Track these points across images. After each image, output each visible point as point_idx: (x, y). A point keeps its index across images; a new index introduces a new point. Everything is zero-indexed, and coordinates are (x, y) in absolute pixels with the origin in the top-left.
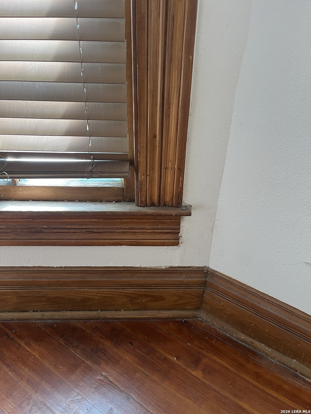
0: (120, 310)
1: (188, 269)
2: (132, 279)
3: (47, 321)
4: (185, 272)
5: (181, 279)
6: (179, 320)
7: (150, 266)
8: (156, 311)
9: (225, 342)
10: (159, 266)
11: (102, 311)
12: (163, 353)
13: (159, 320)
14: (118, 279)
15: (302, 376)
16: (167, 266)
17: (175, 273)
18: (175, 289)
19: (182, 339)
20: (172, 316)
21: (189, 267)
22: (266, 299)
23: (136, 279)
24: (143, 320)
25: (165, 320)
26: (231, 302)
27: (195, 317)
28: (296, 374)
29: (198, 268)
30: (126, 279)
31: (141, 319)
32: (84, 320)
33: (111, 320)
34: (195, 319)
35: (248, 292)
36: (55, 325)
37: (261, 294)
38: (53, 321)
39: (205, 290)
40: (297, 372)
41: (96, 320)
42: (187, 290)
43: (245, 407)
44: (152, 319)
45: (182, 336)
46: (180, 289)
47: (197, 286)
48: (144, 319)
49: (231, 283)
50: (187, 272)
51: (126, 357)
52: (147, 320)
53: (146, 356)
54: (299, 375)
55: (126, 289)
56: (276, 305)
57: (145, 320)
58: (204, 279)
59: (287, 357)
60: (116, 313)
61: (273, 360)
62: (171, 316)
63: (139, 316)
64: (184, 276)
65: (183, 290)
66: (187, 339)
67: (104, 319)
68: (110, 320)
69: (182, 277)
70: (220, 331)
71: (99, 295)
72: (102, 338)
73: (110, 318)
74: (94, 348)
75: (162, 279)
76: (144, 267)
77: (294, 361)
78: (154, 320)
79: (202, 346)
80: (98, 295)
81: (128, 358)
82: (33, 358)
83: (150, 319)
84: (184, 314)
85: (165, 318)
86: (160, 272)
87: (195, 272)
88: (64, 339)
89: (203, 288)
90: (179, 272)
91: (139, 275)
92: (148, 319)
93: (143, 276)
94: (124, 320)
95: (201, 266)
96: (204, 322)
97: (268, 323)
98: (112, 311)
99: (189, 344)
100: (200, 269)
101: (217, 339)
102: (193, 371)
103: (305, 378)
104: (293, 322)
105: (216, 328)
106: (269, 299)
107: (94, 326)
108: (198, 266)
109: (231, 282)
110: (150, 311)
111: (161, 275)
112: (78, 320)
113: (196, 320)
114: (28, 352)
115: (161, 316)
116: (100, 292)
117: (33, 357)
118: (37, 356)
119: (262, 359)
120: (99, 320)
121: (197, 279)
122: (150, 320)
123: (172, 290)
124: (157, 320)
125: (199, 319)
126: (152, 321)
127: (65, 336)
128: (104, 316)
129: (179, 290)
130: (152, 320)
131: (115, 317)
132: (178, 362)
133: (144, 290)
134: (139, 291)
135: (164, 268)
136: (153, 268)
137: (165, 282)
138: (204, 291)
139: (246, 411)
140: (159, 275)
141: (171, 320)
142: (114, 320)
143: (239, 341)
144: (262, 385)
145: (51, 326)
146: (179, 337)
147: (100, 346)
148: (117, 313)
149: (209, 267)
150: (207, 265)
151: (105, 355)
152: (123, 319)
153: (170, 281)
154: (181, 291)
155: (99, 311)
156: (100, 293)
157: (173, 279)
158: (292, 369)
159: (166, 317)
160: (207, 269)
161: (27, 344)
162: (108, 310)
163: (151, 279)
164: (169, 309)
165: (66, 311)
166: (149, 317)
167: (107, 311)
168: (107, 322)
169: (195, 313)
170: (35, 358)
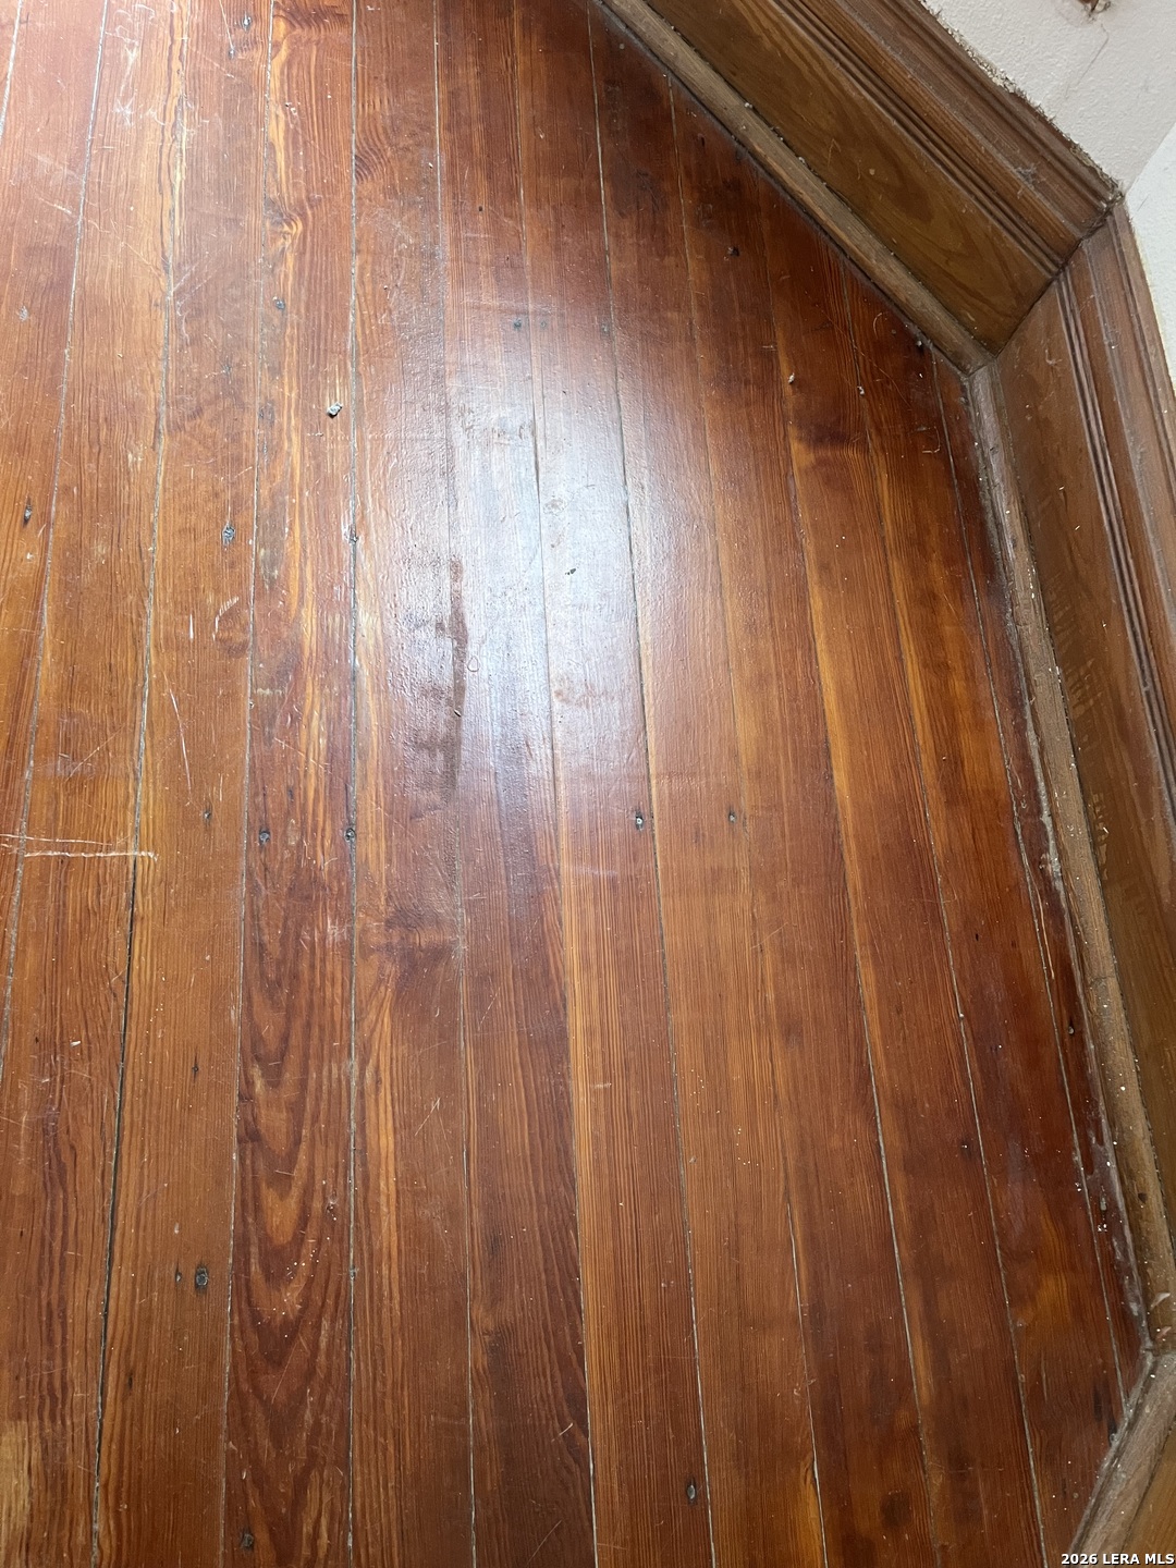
0: (797, 156)
1: (1058, 147)
2: (888, 48)
3: (614, 18)
4: (1047, 155)
5: (1014, 171)
6: (915, 330)
7: (966, 38)
8: (878, 245)
9: (956, 481)
10: (989, 58)
11: (754, 115)
12: (781, 342)
13: (865, 278)
14: (853, 15)
15: (1028, 716)
16: (1010, 79)
17: (1014, 129)
18: (977, 199)
19: (862, 366)
20: (904, 300)
21: (1069, 144)
22: (1159, 408)
23: (897, 57)
24: (827, 238)
25: (880, 295)
26: (1077, 370)
27: (957, 359)
28: (1021, 700)
29: (1093, 170)
30: (871, 32)
31: (826, 233)
32: (693, 99)
33: (755, 164)
34: (955, 369)
35: (1140, 360)
36: (622, 46)
37: (1164, 390)
38: (627, 32)
39: (1055, 283)
40: (1030, 698)
41: (720, 128)
42: (1005, 234)
43: (812, 602)
44: (850, 259)
45: (871, 363)
46: (991, 213)
47: (1040, 242)
48: (832, 238)
49: (1129, 295)
50: (1050, 158)
51: (691, 265)
52: (836, 249)
53: (736, 304)
54: (1027, 709)
55: (851, 78)
56: (1165, 449)
57: (831, 245)
58: (1078, 235)
59: (1051, 649)
60: (780, 150)
61: (1010, 624)
62: (902, 297)
63: (827, 213)
64: (1032, 169)
65: (994, 228)
66: (873, 378)
67: (739, 142)
68: (751, 159)
69: (1025, 167)
70: (979, 453)
71: (777, 37)
72: (688, 174)
73: (755, 151)
74: (647, 175)
75: (965, 124)
76: (947, 30)
77: (1054, 670)
78: (853, 266)
79: (885, 427)
80: (774, 36)
81: (694, 270)
82: (509, 63)
83: (846, 255)
84: (942, 325)
85: (881, 286)
86: (977, 86)
87: (1072, 180)
88: (608, 93)
89: (1054, 269)
90: (1027, 135)
91: (915, 48)
92: (842, 248)
93: (923, 64)
94: (782, 193)
95: (1104, 170)
96: (966, 398)
97: (1098, 501)
98: (777, 139)
99: (862, 392)
100: (1094, 183)
101: (944, 457)
102: (800, 440)
103: (1030, 724)
104: (1151, 537)
105: (977, 438)
106: (1165, 417)
107: (700, 135)
108: (1096, 162)
109: (1132, 294)
110: (864, 230)
111: (972, 106)
112: (680, 85)
113: (955, 374)
114: (512, 41)
115: (877, 271)
116: (783, 26)
117: (509, 60)
118: (519, 68)
119: (988, 594)
120: (726, 134)
121: (1058, 215)
122: (842, 256)
123: (965, 193)
124: (859, 276)
125: (963, 378)
126: (847, 264)
127: (617, 89)
128: (747, 130)
129: (984, 211)
130: (847, 262)
131: (769, 160)
132: (788, 390)
133: (895, 123)
134: (879, 117)
135: (999, 82)
136: (970, 53)
137: (966, 140)
138: (1049, 284)
139: (805, 610)
140: (966, 99)
141: (895, 310)
142: (761, 170)
143: (990, 515)
144: (910, 622)
145: (610, 39)
146: (860, 358)
147: (667, 186)
148: (784, 153)
149: (1127, 196)
150: (1123, 184)
151: (654, 212)
152: (785, 189)
153: (980, 151)
154: (987, 221)
155: (747, 104)
156: (781, 31)
157: (994, 151)
158: (1028, 679)
159: (888, 288)
160: (1113, 201)
161: (526, 26)
162: (770, 126)
163: (938, 93)
164: (917, 274)
165: (675, 30)
166: (848, 242)
167: (765, 125)
168: (741, 155)
169: (969, 349)
170: (513, 68)
